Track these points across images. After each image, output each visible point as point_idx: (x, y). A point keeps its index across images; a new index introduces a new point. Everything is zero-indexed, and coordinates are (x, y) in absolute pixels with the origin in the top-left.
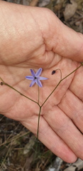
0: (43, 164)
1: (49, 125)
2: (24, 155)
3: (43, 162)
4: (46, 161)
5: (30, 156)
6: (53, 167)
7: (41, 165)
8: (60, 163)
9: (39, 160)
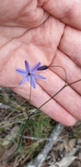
0: (23, 159)
1: (43, 89)
2: (3, 147)
3: (23, 157)
4: (26, 156)
5: (9, 148)
6: (33, 164)
7: (20, 159)
8: (42, 161)
9: (19, 154)
